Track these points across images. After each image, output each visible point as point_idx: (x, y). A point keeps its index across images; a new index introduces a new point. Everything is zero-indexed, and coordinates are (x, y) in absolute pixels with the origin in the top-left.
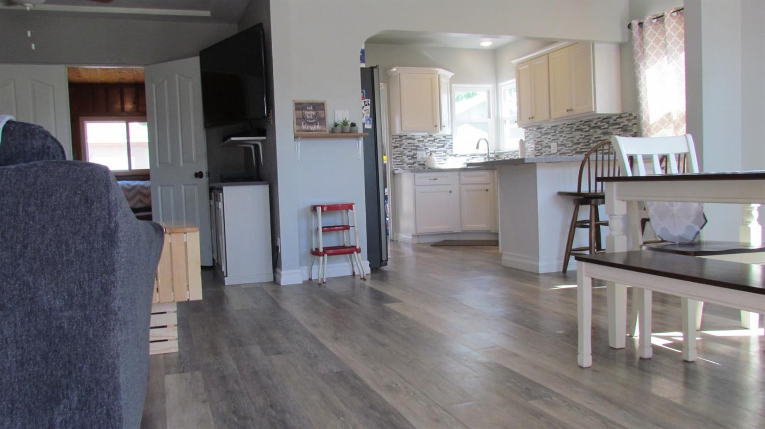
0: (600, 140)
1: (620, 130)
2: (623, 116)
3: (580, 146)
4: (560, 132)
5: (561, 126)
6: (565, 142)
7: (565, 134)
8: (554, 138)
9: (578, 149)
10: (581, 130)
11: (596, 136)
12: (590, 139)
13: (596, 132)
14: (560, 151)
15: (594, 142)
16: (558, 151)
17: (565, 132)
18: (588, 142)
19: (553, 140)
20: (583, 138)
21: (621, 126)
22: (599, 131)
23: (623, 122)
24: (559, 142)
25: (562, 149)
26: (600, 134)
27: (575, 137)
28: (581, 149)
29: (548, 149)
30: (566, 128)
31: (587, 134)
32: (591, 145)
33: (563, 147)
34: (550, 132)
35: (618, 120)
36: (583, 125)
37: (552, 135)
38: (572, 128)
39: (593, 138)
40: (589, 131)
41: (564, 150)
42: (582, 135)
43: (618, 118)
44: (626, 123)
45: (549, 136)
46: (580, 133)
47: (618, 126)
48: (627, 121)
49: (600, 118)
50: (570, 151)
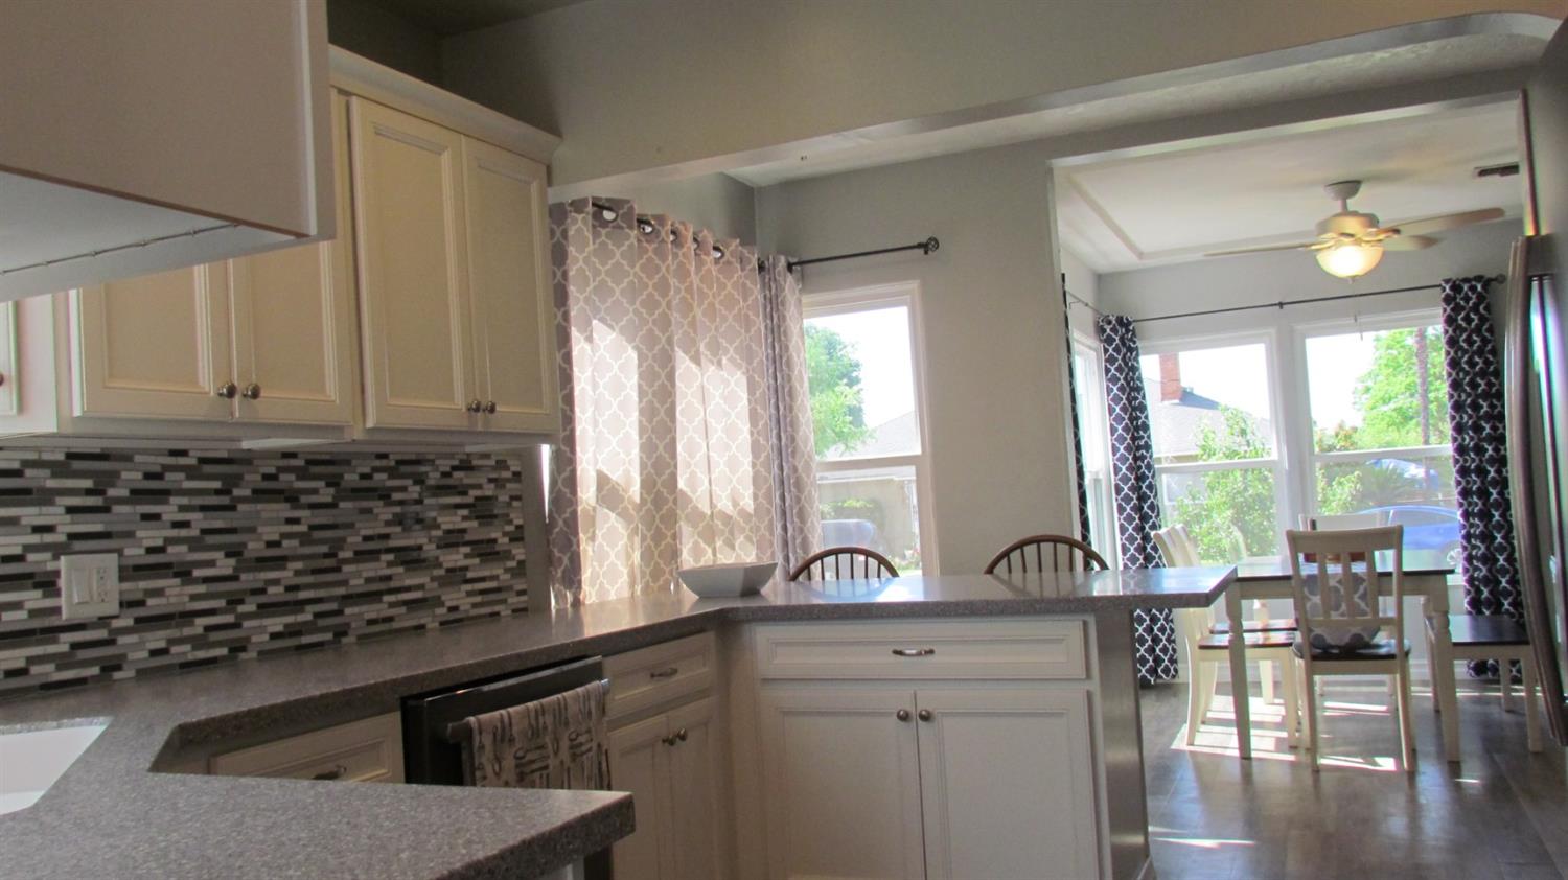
0: (389, 550)
1: (465, 512)
2: (475, 462)
3: (286, 575)
4: (137, 495)
5: (156, 462)
6: (178, 552)
7: (182, 509)
8: (94, 525)
9: (271, 590)
10: (292, 498)
11: (369, 532)
12: (340, 543)
13: (369, 511)
14: (141, 603)
15: (361, 555)
16: (126, 604)
17: (175, 500)
18: (331, 555)
19: (73, 537)
20: (305, 539)
21: (469, 499)
22: (385, 513)
23: (479, 487)
24: (135, 552)
25: (159, 592)
26: (388, 523)
27: (252, 530)
28: (289, 589)
29: (33, 598)
30: (192, 473)
31: (323, 517)
32: (346, 568)
33: (170, 584)
34: (51, 483)
35: (457, 474)
36: (302, 474)
37: (70, 510)
38: (236, 480)
39: (354, 540)
40: (333, 505)
41: (174, 594)
42: (296, 521)
43: (454, 468)
44: (489, 490)
45: (53, 514)
46: (283, 510)
47: (457, 500)
48: (492, 486)
49: (384, 456)
50: (220, 603)
